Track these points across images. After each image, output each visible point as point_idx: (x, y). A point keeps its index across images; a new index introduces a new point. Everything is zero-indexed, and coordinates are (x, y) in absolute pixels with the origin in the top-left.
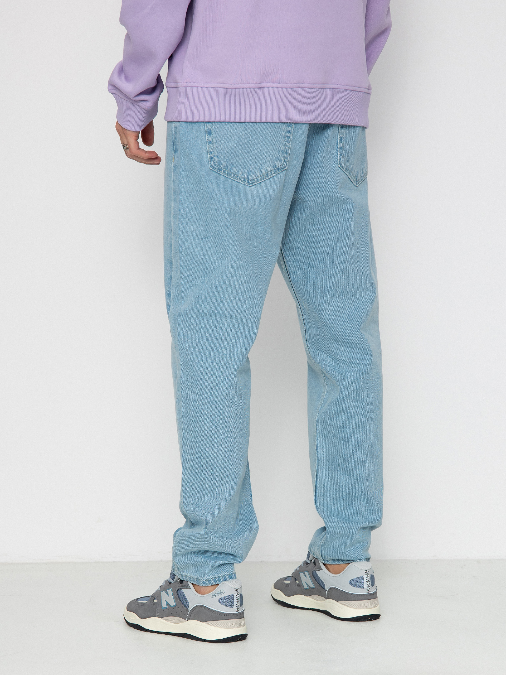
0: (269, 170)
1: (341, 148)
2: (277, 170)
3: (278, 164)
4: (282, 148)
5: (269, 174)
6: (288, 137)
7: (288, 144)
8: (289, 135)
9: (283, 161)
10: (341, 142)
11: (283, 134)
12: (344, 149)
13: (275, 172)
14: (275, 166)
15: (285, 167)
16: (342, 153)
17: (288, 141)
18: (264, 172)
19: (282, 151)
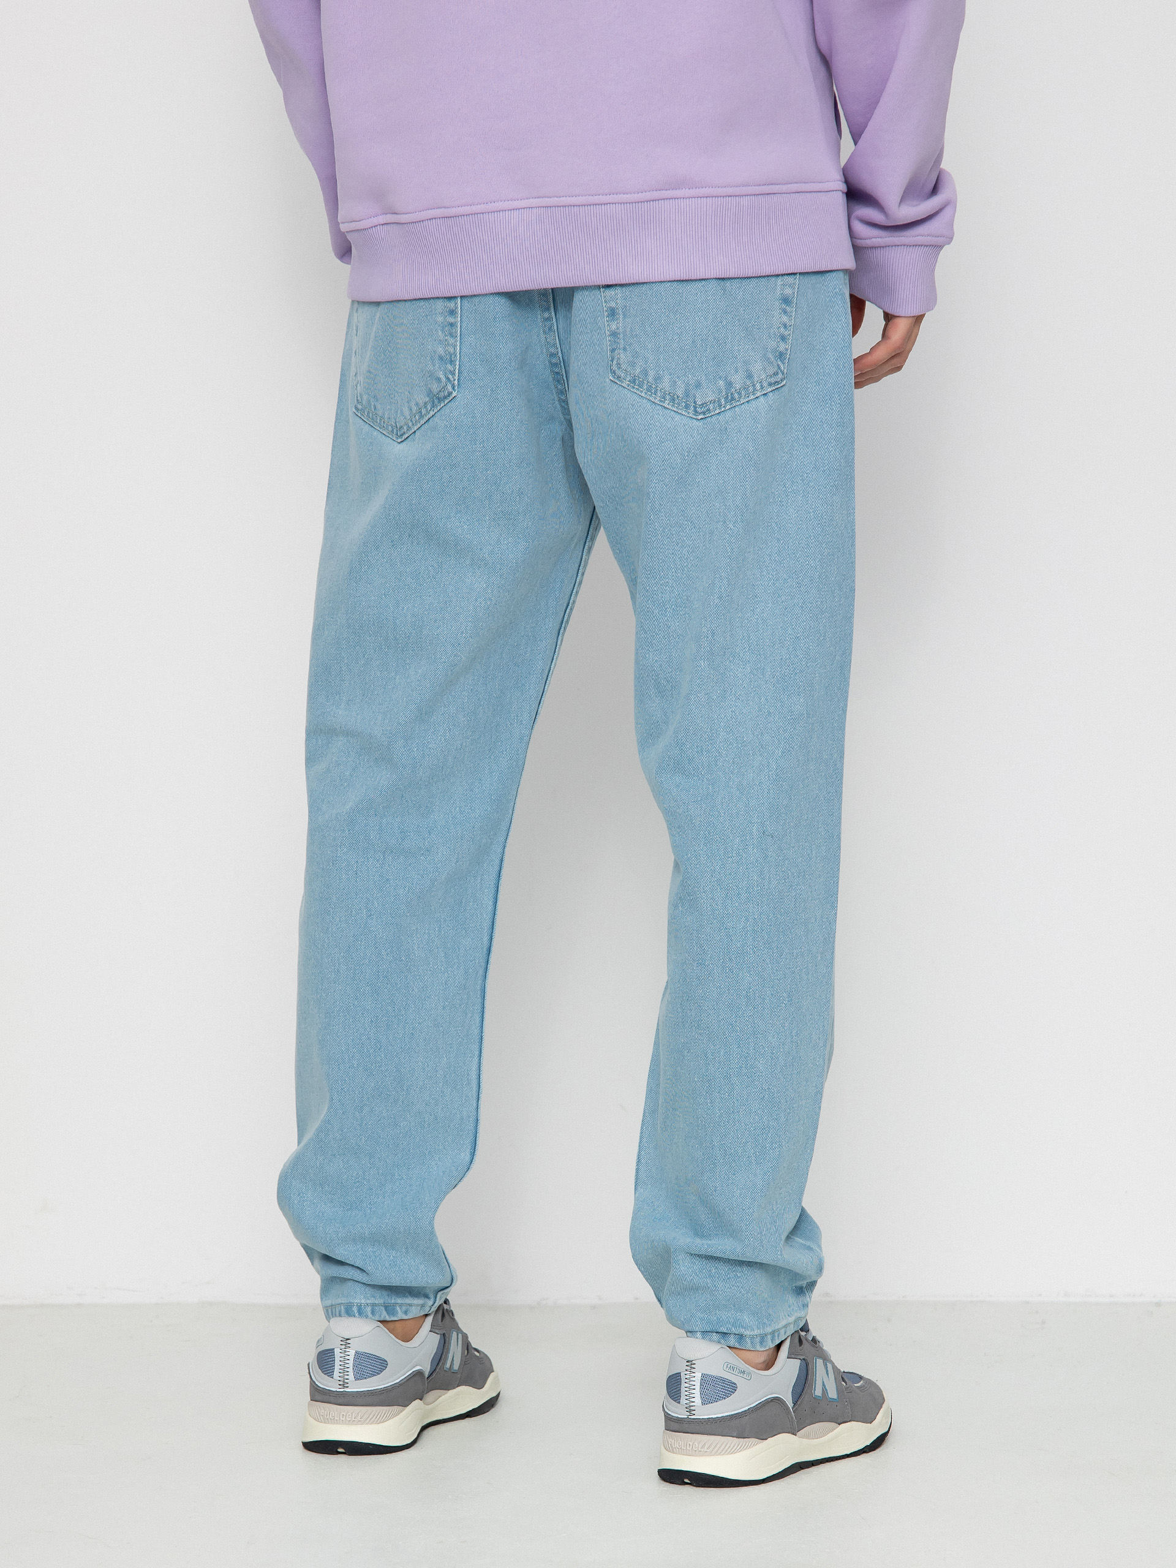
0: (421, 402)
1: (614, 334)
2: (436, 401)
3: (435, 388)
4: (441, 350)
5: (424, 411)
6: (452, 325)
7: (451, 341)
8: (451, 320)
9: (444, 379)
10: (613, 320)
11: (440, 319)
12: (621, 336)
13: (433, 406)
14: (430, 393)
15: (450, 394)
16: (615, 347)
17: (451, 335)
18: (415, 409)
19: (441, 358)
